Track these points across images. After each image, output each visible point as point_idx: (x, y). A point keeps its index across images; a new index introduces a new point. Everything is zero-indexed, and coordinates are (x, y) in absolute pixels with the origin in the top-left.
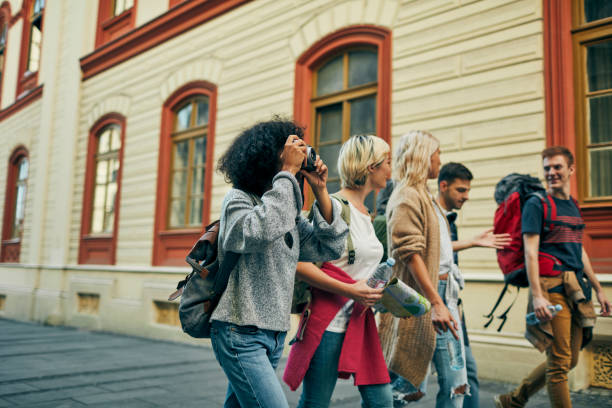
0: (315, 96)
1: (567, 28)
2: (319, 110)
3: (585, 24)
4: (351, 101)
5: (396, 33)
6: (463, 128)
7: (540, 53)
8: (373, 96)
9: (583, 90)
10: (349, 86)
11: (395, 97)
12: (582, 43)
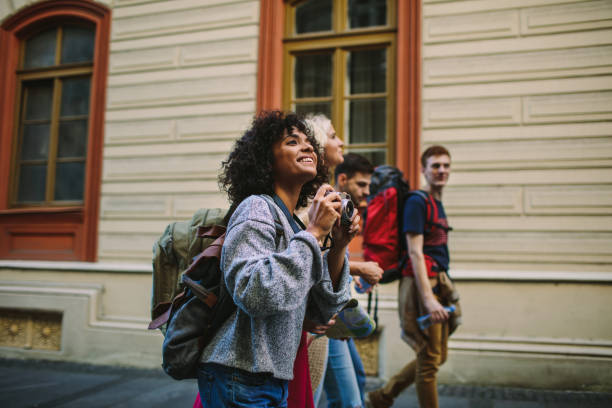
0: (22, 68)
1: (279, 36)
2: (27, 85)
3: (295, 35)
4: (62, 79)
5: (116, 13)
6: (179, 121)
7: (254, 56)
8: (88, 76)
9: (289, 98)
10: (61, 61)
11: (111, 81)
12: (293, 53)
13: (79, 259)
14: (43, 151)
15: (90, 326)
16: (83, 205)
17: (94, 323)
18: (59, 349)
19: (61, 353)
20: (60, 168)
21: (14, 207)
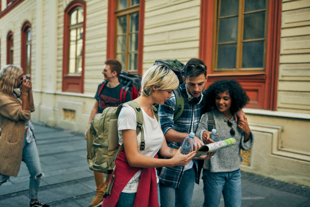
13: (263, 108)
14: (233, 36)
15: (273, 154)
16: (264, 70)
17: (275, 152)
18: (249, 165)
19: (251, 168)
20: (246, 46)
21: (215, 72)
